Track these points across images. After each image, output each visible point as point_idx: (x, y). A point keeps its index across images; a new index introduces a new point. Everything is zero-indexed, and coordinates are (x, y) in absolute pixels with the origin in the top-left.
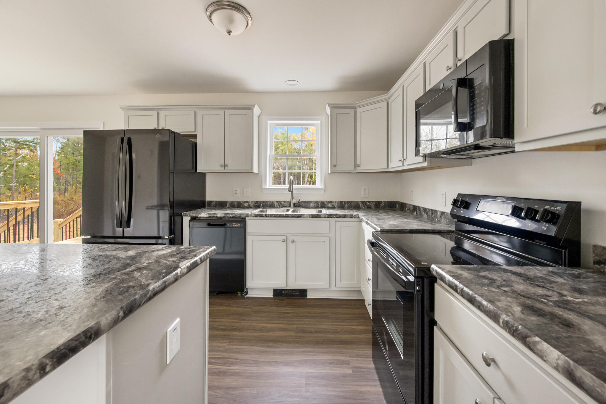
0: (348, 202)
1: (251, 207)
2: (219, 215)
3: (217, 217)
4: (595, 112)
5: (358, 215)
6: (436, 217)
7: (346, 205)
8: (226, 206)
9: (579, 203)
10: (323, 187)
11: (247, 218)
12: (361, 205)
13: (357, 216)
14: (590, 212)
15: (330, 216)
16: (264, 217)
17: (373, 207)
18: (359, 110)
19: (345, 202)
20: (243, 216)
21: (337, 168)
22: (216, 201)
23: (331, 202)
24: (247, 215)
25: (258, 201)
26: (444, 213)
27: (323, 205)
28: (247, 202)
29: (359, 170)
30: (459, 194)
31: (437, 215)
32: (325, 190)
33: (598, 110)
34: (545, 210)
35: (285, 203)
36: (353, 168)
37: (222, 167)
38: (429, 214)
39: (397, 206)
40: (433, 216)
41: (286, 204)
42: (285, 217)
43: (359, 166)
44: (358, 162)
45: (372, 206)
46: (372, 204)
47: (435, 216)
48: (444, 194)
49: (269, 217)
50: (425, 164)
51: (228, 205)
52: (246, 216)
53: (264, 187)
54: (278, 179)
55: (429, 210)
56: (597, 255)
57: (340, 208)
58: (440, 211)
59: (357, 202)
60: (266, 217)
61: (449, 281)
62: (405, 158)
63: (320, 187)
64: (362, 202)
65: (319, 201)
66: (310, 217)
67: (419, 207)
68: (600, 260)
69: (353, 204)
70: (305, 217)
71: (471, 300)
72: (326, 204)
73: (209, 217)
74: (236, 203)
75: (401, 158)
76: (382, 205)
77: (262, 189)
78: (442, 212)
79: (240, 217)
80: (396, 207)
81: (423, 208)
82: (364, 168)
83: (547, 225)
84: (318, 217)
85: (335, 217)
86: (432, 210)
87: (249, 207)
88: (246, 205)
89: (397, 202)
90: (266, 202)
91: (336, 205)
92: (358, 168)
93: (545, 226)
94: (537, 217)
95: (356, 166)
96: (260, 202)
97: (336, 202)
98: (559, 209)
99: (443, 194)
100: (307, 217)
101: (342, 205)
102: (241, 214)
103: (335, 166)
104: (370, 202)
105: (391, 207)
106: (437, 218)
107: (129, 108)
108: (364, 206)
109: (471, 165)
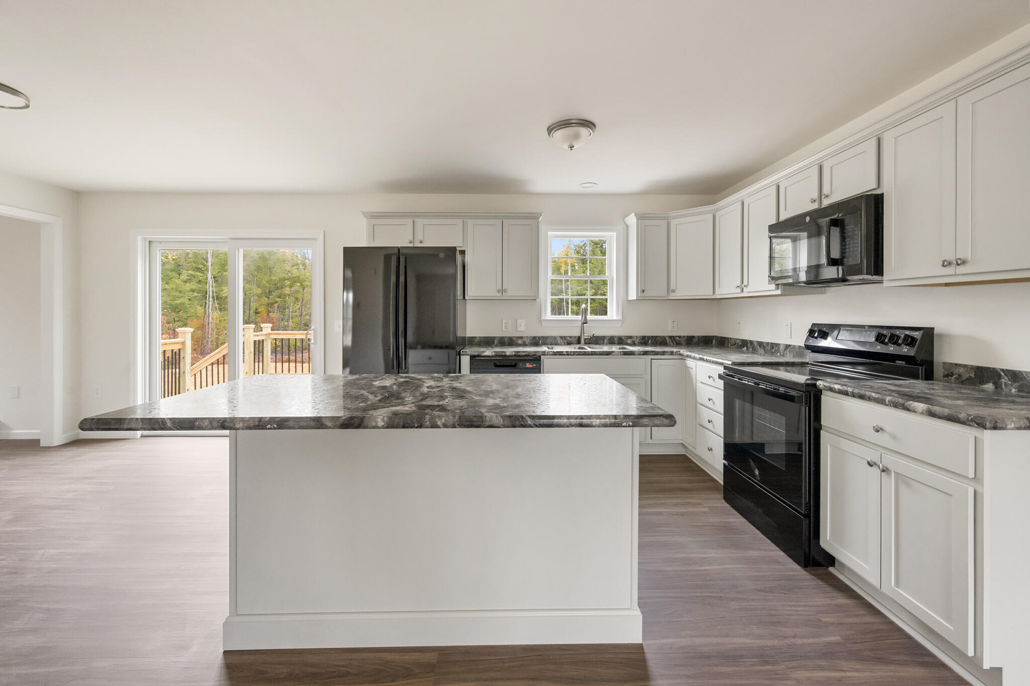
0: (652, 336)
1: (527, 345)
2: (508, 354)
3: (505, 356)
4: (943, 266)
5: (679, 351)
6: (778, 351)
7: (650, 341)
8: (494, 344)
9: (933, 329)
10: (620, 318)
11: (542, 357)
12: (668, 340)
13: (679, 353)
14: (941, 336)
15: (645, 353)
16: (565, 355)
17: (684, 343)
18: (673, 223)
19: (648, 337)
20: (539, 354)
21: (645, 294)
22: (480, 337)
23: (631, 337)
24: (544, 353)
25: (536, 337)
26: (790, 346)
27: (621, 341)
28: (521, 338)
29: (673, 296)
30: (813, 324)
31: (779, 349)
32: (623, 322)
33: (945, 264)
34: (906, 335)
35: (571, 339)
36: (665, 293)
37: (499, 292)
38: (766, 348)
39: (714, 342)
40: (773, 351)
41: (574, 340)
42: (591, 355)
43: (673, 291)
44: (672, 287)
45: (683, 341)
46: (683, 339)
47: (775, 351)
48: (789, 326)
49: (571, 355)
50: (779, 292)
51: (496, 341)
52: (542, 354)
53: (543, 317)
54: (558, 308)
55: (768, 344)
56: (946, 370)
57: (642, 344)
58: (783, 344)
59: (664, 336)
60: (568, 355)
61: (839, 389)
62: (745, 283)
63: (617, 319)
64: (670, 337)
65: (615, 336)
66: (621, 355)
67: (751, 342)
68: (948, 374)
69: (658, 339)
70: (615, 355)
71: (862, 397)
72: (625, 339)
73: (496, 356)
74: (506, 340)
75: (739, 284)
76: (695, 340)
77: (540, 321)
78: (787, 345)
79: (535, 355)
80: (712, 343)
81: (757, 342)
82: (681, 294)
83: (908, 347)
84: (631, 355)
85: (651, 355)
86: (772, 343)
87: (524, 345)
88: (520, 342)
89: (713, 336)
90: (547, 338)
91: (637, 341)
92: (672, 294)
93: (906, 348)
94: (900, 341)
95: (669, 290)
96: (539, 337)
97: (636, 336)
98: (916, 334)
99: (787, 325)
100: (618, 355)
101: (644, 341)
102: (536, 352)
103: (643, 291)
104: (679, 337)
105: (706, 343)
106: (780, 352)
107: (375, 214)
108: (673, 343)
109: (825, 293)
